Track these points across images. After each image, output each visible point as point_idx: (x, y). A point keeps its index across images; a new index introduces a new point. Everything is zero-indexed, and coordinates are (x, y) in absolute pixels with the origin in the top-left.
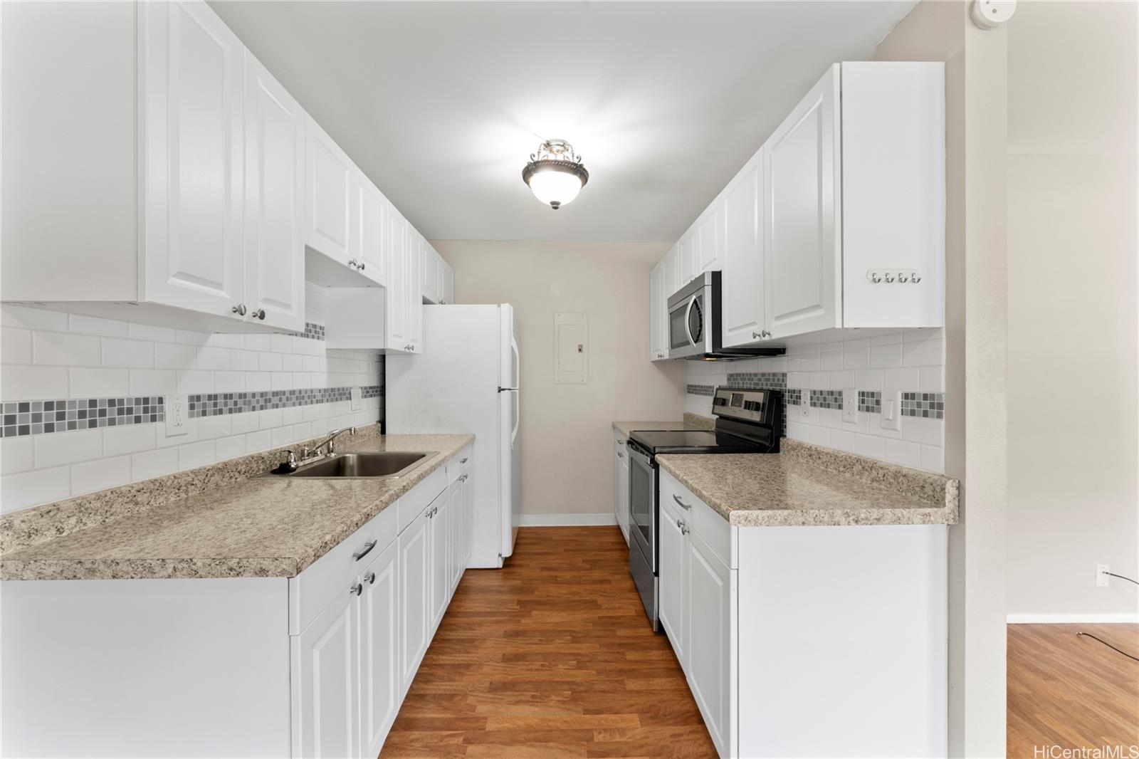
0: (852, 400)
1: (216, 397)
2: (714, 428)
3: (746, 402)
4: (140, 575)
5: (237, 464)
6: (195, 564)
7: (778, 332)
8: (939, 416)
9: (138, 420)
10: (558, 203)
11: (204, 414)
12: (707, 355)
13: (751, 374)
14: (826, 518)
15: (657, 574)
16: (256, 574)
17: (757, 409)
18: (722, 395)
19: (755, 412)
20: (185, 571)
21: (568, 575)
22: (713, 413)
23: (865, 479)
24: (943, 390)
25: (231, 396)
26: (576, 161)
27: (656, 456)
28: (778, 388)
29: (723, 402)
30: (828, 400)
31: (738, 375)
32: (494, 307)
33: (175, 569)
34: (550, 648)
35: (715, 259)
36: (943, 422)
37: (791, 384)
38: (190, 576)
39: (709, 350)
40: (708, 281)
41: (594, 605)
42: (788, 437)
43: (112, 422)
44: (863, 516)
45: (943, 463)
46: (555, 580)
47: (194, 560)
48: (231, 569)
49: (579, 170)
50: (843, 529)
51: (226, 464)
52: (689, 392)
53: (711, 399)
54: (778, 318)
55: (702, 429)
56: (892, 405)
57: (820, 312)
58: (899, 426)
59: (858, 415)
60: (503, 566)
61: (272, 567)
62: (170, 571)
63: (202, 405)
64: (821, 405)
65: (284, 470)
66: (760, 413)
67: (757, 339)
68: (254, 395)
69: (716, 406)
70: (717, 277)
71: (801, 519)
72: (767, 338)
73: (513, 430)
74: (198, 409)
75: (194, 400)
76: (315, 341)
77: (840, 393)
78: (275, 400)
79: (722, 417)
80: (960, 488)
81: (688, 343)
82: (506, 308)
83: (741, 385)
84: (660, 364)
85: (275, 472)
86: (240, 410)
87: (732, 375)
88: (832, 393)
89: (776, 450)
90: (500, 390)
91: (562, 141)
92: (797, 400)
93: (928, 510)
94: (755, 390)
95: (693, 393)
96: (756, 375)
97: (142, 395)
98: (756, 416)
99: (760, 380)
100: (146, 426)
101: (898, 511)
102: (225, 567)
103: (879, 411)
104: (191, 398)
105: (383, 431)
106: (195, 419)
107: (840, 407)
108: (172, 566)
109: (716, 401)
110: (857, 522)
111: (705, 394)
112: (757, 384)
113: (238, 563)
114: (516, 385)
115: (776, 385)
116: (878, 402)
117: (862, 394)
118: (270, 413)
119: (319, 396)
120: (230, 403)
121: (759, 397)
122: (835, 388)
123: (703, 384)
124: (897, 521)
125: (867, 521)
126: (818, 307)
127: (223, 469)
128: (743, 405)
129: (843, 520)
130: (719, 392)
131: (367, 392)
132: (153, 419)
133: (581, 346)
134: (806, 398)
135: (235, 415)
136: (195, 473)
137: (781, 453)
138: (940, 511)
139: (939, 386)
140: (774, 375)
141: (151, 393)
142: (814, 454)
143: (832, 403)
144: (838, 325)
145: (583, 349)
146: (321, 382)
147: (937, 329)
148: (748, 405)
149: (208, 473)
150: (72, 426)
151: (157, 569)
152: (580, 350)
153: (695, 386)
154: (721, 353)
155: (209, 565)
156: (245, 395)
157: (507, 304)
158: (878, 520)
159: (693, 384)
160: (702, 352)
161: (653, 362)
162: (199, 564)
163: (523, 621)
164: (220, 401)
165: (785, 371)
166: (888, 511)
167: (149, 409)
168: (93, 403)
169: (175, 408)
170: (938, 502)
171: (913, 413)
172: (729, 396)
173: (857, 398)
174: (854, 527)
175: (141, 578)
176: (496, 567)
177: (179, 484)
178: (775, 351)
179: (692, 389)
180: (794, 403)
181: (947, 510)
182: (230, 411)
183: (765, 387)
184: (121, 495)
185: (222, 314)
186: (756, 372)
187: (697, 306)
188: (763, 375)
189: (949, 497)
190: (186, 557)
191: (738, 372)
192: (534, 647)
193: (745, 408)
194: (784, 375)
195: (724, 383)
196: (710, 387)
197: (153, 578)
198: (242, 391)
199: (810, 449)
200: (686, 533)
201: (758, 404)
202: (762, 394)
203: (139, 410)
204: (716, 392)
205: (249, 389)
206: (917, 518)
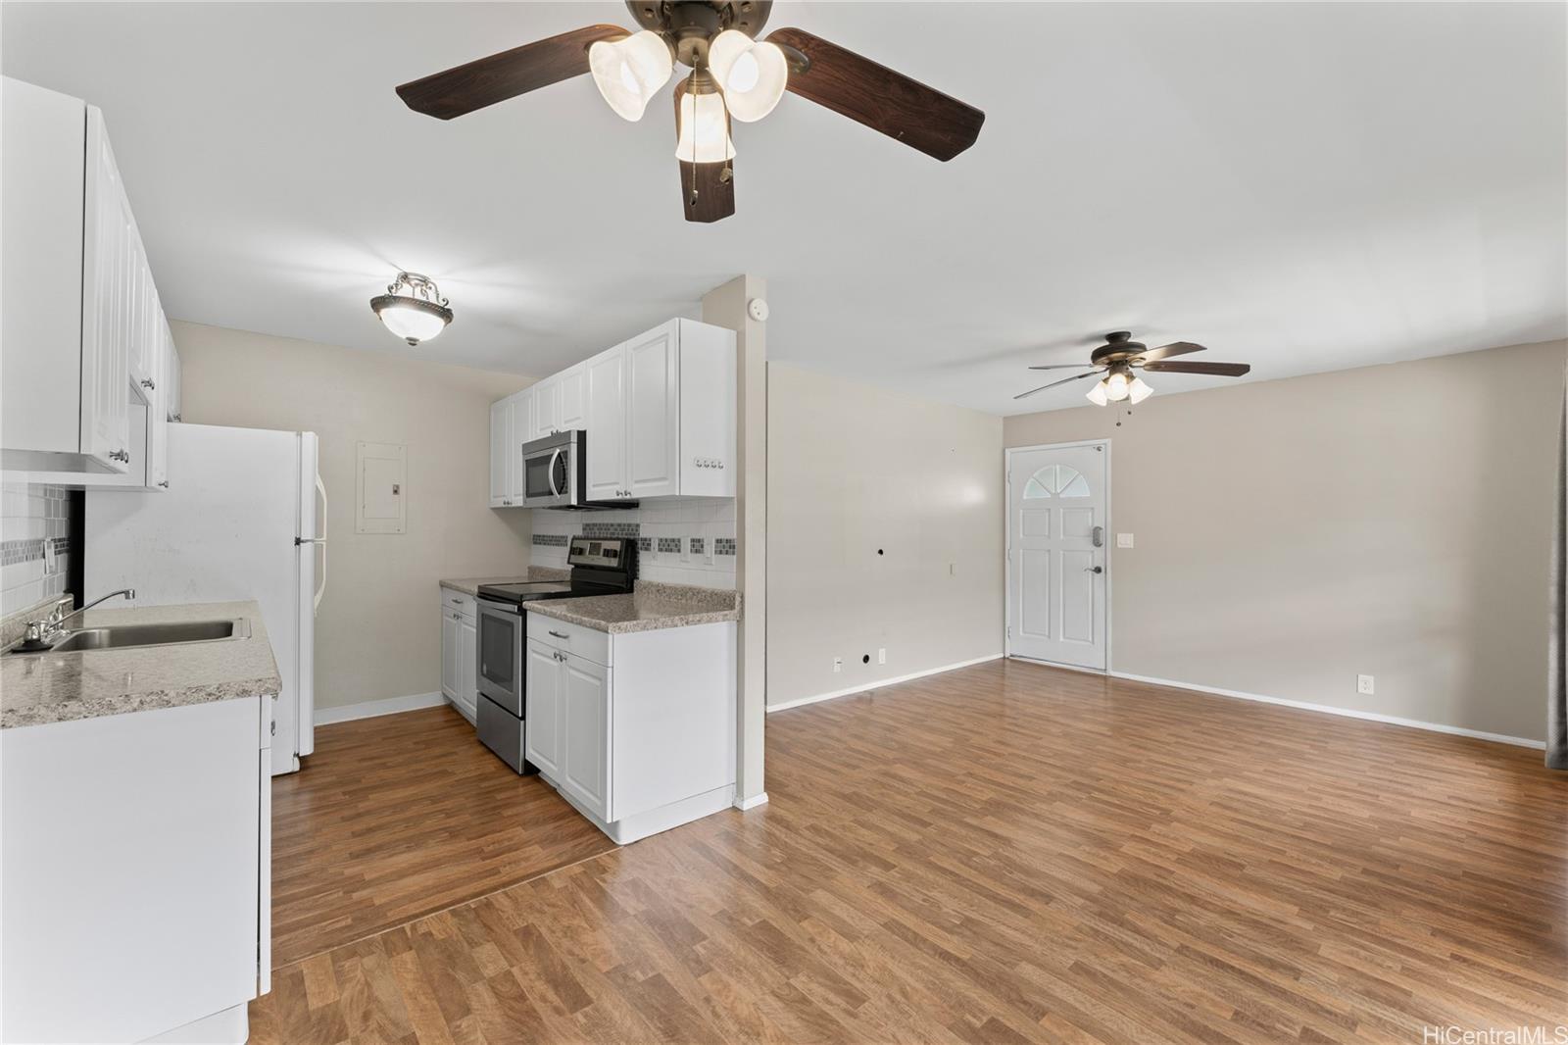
0: (686, 545)
2: (568, 578)
3: (605, 550)
4: (96, 714)
6: (166, 695)
7: (636, 493)
8: (734, 553)
10: (415, 340)
12: (570, 507)
13: (607, 525)
14: (670, 623)
15: (523, 718)
16: (238, 695)
17: (615, 556)
18: (578, 544)
19: (612, 559)
20: (154, 703)
21: (400, 759)
22: (569, 563)
23: (694, 602)
24: (735, 536)
26: (442, 304)
27: (524, 603)
28: (632, 537)
29: (581, 552)
30: (670, 546)
31: (595, 525)
32: (292, 435)
33: (142, 702)
34: (408, 814)
35: (578, 418)
36: (735, 557)
37: (643, 533)
38: (161, 706)
39: (574, 501)
40: (574, 438)
41: (444, 773)
42: (640, 578)
45: (734, 581)
46: (384, 766)
47: (166, 692)
48: (210, 695)
49: (445, 314)
50: (680, 628)
52: (535, 543)
53: (568, 549)
54: (636, 482)
55: (552, 580)
56: (710, 548)
57: (666, 483)
58: (713, 563)
59: (691, 556)
60: (301, 769)
61: (256, 688)
62: (135, 705)
64: (666, 550)
66: (617, 559)
67: (620, 497)
69: (572, 556)
70: (582, 436)
72: (628, 497)
73: (316, 593)
77: (679, 540)
79: (577, 566)
80: (742, 597)
81: (551, 494)
82: (310, 438)
83: (597, 535)
84: (505, 512)
87: (587, 525)
88: (673, 540)
89: (631, 590)
90: (298, 542)
91: (422, 277)
92: (648, 547)
93: (726, 612)
94: (611, 539)
95: (540, 544)
96: (612, 525)
98: (614, 563)
99: (616, 530)
101: (711, 614)
102: (203, 694)
103: (703, 552)
105: (77, 605)
107: (679, 551)
108: (138, 700)
109: (573, 551)
110: (687, 623)
111: (558, 545)
112: (613, 534)
113: (218, 688)
114: (322, 536)
115: (631, 534)
116: (702, 546)
117: (693, 540)
121: (616, 546)
122: (676, 537)
123: (551, 534)
124: (710, 621)
126: (664, 479)
128: (602, 553)
130: (575, 541)
131: (57, 547)
133: (398, 487)
134: (655, 544)
137: (635, 593)
138: (733, 612)
139: (733, 535)
140: (629, 525)
142: (661, 589)
143: (674, 548)
144: (678, 494)
145: (402, 490)
147: (732, 498)
148: (607, 553)
151: (118, 705)
152: (396, 492)
153: (544, 536)
154: (584, 505)
155: (185, 694)
157: (311, 433)
158: (699, 621)
159: (541, 534)
160: (566, 504)
161: (495, 509)
162: (172, 694)
163: (361, 805)
165: (638, 522)
166: (704, 614)
170: (732, 607)
171: (721, 552)
172: (586, 545)
173: (689, 544)
174: (687, 627)
175: (98, 715)
176: (290, 771)
178: (631, 505)
179: (540, 540)
180: (646, 549)
181: (736, 611)
183: (620, 536)
186: (612, 522)
187: (561, 459)
188: (619, 525)
189: (737, 603)
190: (156, 689)
191: (594, 522)
192: (388, 819)
193: (604, 555)
194: (638, 526)
195: (579, 533)
196: (562, 537)
197: (113, 714)
199: (658, 585)
200: (564, 661)
201: (615, 551)
202: (619, 542)
204: (572, 543)
206: (721, 618)
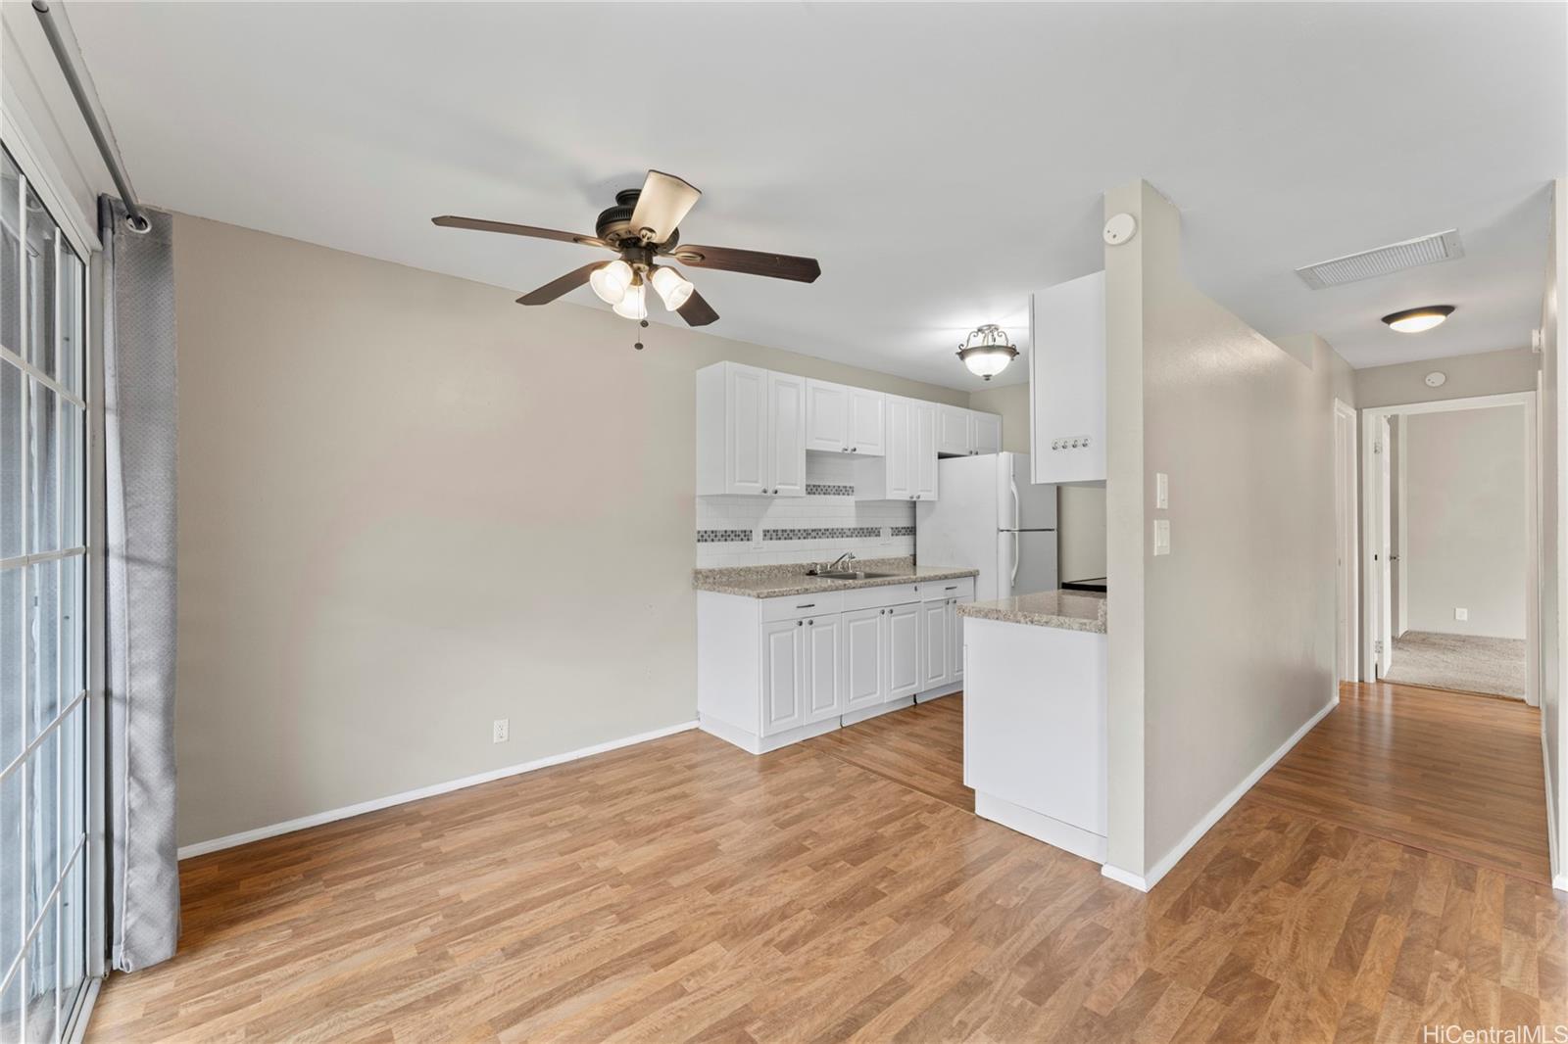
1: (777, 531)
5: (787, 566)
9: (742, 540)
10: (989, 376)
11: (771, 539)
25: (786, 531)
32: (994, 455)
43: (732, 540)
44: (1036, 618)
51: (781, 566)
63: (771, 535)
65: (812, 573)
68: (799, 531)
71: (996, 616)
73: (1012, 569)
74: (768, 536)
75: (766, 532)
76: (846, 497)
78: (814, 534)
85: (807, 574)
86: (791, 538)
90: (999, 531)
97: (744, 529)
100: (745, 542)
104: (764, 531)
105: (915, 564)
106: (766, 542)
110: (1032, 622)
118: (809, 541)
119: (849, 533)
120: (785, 535)
124: (1061, 626)
125: (1039, 623)
127: (779, 568)
129: (1022, 620)
131: (896, 532)
132: (748, 540)
135: (787, 541)
136: (765, 567)
141: (748, 529)
146: (851, 523)
149: (772, 569)
150: (719, 540)
156: (794, 531)
158: (1047, 623)
164: (780, 533)
167: (745, 535)
168: (726, 532)
169: (758, 535)
174: (1030, 627)
177: (758, 571)
182: (785, 539)
184: (734, 570)
185: (756, 493)
198: (792, 528)
203: (742, 536)
205: (797, 527)
206: (1076, 626)
